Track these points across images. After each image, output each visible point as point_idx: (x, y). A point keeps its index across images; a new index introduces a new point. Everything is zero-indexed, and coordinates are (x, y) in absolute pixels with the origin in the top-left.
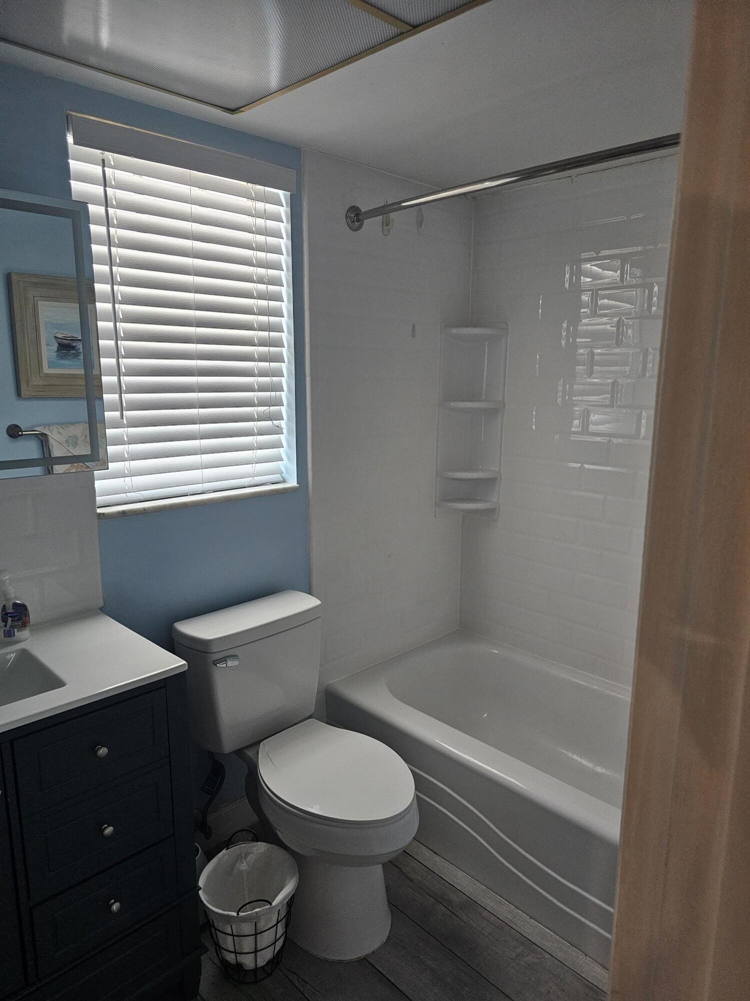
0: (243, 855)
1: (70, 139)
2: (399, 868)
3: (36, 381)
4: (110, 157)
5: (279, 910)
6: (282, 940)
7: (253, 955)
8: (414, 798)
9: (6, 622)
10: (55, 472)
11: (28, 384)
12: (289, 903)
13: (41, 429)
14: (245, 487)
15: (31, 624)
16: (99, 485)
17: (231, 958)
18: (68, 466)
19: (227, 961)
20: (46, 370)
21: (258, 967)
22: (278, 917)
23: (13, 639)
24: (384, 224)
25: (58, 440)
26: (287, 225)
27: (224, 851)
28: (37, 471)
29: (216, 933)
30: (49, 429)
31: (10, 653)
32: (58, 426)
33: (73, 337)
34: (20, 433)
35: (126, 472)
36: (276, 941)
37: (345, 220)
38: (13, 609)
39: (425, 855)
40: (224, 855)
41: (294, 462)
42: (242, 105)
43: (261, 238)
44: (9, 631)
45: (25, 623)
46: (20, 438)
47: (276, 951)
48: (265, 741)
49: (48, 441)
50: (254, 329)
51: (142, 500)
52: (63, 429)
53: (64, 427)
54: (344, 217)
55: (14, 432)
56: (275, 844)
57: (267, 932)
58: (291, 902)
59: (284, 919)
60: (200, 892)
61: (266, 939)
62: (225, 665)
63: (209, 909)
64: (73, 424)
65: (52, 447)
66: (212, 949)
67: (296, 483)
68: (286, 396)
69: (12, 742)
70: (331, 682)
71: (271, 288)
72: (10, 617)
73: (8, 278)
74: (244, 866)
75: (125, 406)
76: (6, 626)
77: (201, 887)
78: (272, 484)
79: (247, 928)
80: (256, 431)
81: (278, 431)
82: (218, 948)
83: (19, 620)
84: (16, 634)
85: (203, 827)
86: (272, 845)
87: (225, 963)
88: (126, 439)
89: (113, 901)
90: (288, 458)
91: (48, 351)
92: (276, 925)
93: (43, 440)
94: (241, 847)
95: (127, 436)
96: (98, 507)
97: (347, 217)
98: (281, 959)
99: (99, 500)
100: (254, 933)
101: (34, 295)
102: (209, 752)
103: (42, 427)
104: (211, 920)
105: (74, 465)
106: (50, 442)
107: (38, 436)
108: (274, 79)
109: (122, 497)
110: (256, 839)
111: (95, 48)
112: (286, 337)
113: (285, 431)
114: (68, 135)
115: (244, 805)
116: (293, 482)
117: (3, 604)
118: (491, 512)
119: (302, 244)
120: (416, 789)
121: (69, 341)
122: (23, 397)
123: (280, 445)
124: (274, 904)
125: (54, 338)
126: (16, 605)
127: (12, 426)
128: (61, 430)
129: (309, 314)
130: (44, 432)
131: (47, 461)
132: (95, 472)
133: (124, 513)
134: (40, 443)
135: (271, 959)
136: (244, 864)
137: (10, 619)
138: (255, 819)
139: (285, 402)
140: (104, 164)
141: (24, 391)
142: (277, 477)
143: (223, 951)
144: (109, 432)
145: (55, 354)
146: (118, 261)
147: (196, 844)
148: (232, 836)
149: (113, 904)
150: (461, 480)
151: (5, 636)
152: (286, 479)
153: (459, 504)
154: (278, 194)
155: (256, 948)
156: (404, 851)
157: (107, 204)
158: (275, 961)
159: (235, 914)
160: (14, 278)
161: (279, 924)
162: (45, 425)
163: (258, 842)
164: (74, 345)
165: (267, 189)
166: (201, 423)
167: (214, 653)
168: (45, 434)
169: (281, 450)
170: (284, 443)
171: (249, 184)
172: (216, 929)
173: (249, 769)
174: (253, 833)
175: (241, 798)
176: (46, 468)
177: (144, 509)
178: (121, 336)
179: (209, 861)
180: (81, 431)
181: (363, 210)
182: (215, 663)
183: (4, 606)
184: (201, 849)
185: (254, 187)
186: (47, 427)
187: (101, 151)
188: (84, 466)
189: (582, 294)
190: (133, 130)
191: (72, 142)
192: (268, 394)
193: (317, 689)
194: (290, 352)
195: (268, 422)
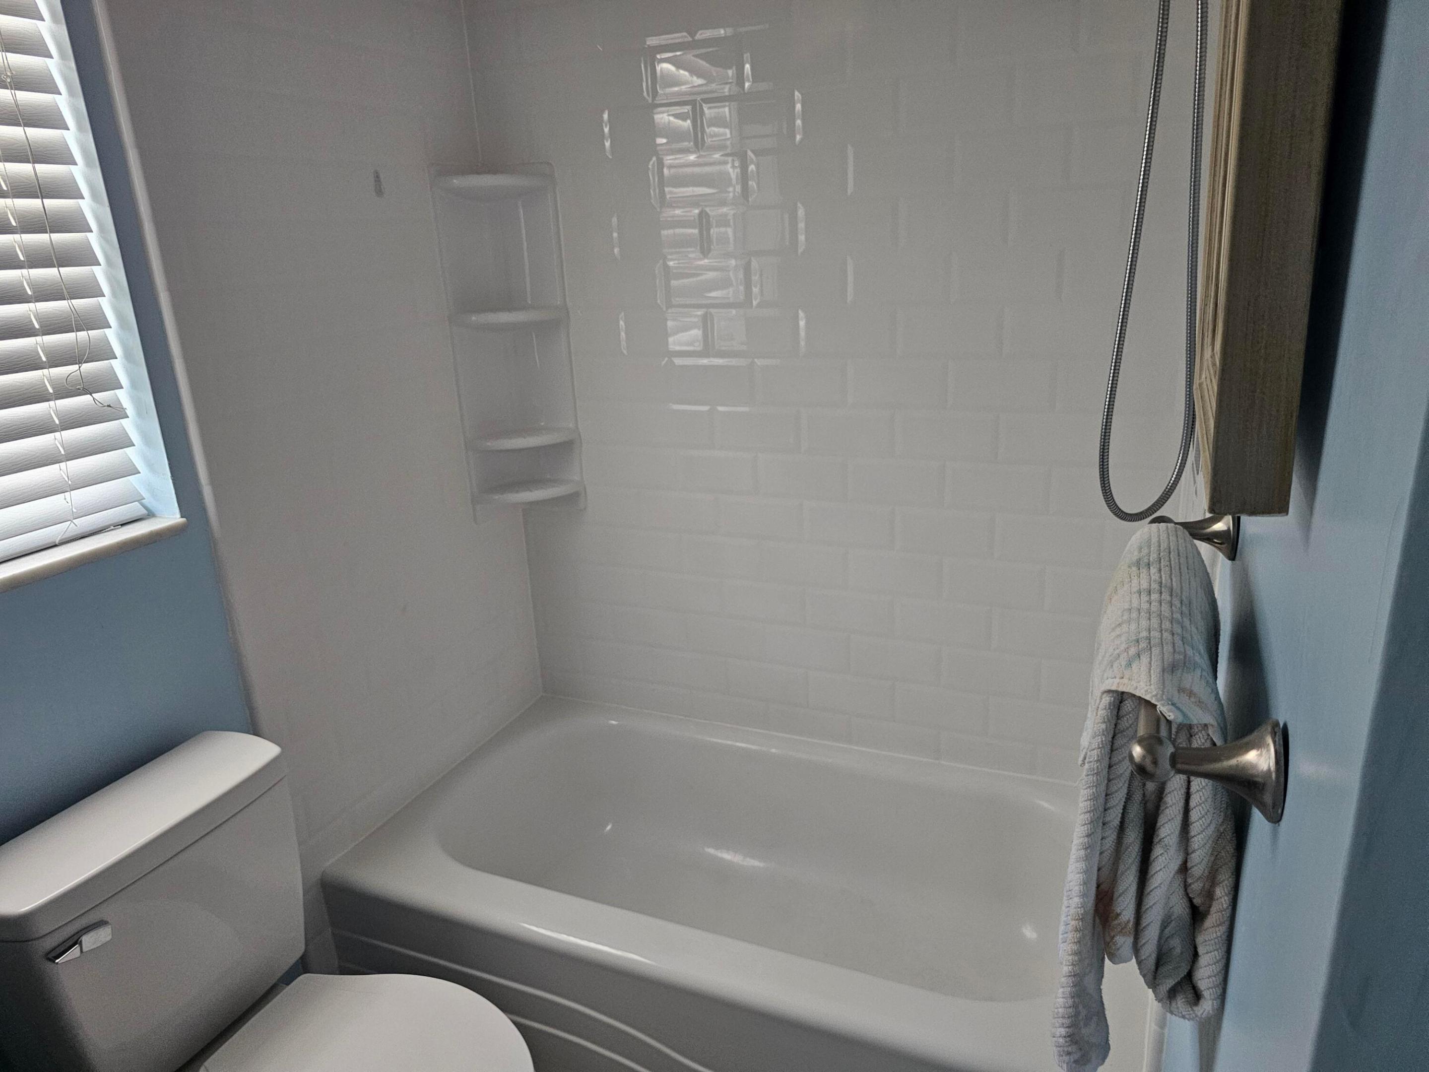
14: (55, 546)
41: (164, 474)
62: (76, 950)
67: (178, 516)
68: (118, 335)
70: (328, 864)
78: (122, 525)
80: (57, 422)
81: (113, 413)
90: (150, 465)
113: (129, 411)
116: (170, 516)
118: (572, 499)
123: (125, 442)
139: (117, 349)
142: (135, 509)
152: (153, 509)
153: (516, 495)
167: (41, 937)
169: (129, 451)
170: (134, 436)
182: (53, 955)
189: (655, 111)
192: (69, 337)
193: (304, 884)
194: (107, 240)
195: (85, 399)
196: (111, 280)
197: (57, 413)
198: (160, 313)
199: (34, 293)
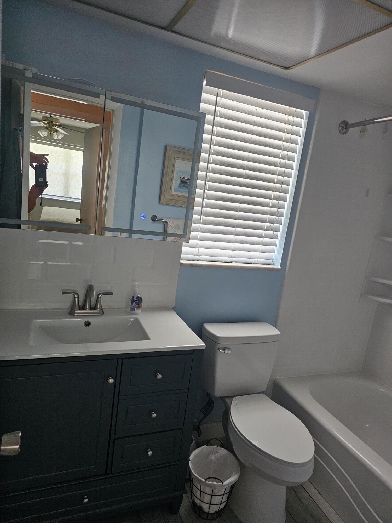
0: (214, 452)
1: (205, 83)
2: (296, 492)
3: (168, 197)
4: (221, 92)
5: (226, 488)
6: (225, 504)
7: (209, 505)
8: (313, 457)
9: (132, 304)
10: (167, 240)
11: (164, 197)
12: (232, 486)
13: (165, 219)
14: (252, 264)
15: (142, 307)
16: (184, 249)
17: (197, 502)
18: (173, 238)
19: (195, 503)
20: (173, 192)
21: (210, 512)
22: (225, 492)
23: (133, 312)
24: (362, 132)
25: (171, 226)
26: (304, 129)
27: (205, 446)
28: (160, 238)
29: (193, 486)
30: (169, 220)
31: (131, 318)
32: (173, 219)
33: (188, 178)
34: (156, 220)
35: (197, 245)
36: (221, 503)
37: (338, 128)
38: (137, 298)
39: (312, 491)
40: (205, 448)
41: (280, 255)
42: (292, 65)
43: (288, 136)
44: (133, 308)
45: (140, 306)
46: (156, 221)
47: (220, 508)
48: (236, 397)
49: (167, 225)
50: (274, 183)
51: (201, 260)
52: (175, 221)
53: (175, 220)
54: (338, 126)
55: (154, 219)
56: (230, 452)
57: (217, 497)
58: (233, 486)
59: (228, 494)
60: (190, 462)
61: (217, 500)
62: (224, 352)
63: (192, 472)
64: (179, 219)
65: (168, 229)
66: (189, 493)
67: (280, 266)
68: (284, 220)
69: (122, 359)
70: (277, 377)
71: (288, 162)
72: (135, 302)
73: (166, 147)
74: (213, 458)
75: (203, 213)
76: (132, 305)
77: (191, 459)
78: (267, 264)
79: (208, 490)
81: (276, 237)
82: (192, 494)
83: (138, 304)
84: (135, 310)
85: (198, 429)
86: (229, 452)
87: (194, 503)
88: (200, 230)
89: (149, 450)
90: (278, 252)
91: (176, 183)
92: (223, 495)
93: (165, 224)
94: (214, 447)
95: (201, 228)
96: (181, 260)
97: (339, 126)
98: (222, 514)
99: (183, 256)
100: (211, 494)
101: (175, 156)
102: (208, 393)
103: (166, 219)
104: (192, 478)
105: (176, 238)
106: (168, 226)
107: (164, 222)
108: (313, 50)
109: (193, 257)
110: (222, 446)
111: (225, 38)
112: (291, 189)
113: (279, 238)
114: (204, 81)
115: (220, 426)
116: (278, 266)
117: (133, 295)
119: (310, 140)
120: (315, 452)
121: (185, 180)
122: (161, 203)
123: (275, 245)
124: (224, 483)
125: (179, 178)
126: (138, 297)
127: (154, 216)
128: (174, 221)
129: (306, 178)
130: (166, 221)
131: (165, 234)
132: (183, 243)
133: (192, 265)
134: (164, 225)
135: (217, 511)
136: (213, 457)
137: (134, 303)
138: (224, 435)
139: (283, 223)
140: (217, 95)
141: (162, 201)
142: (270, 261)
143: (194, 496)
144: (193, 225)
145: (178, 185)
146: (214, 143)
147: (192, 436)
148: (211, 440)
149: (149, 451)
150: (381, 283)
151: (131, 310)
152: (275, 263)
153: (376, 298)
154: (303, 112)
155: (210, 502)
156: (301, 485)
157: (215, 114)
158: (219, 513)
159: (204, 480)
160: (168, 147)
161: (225, 495)
162: (167, 218)
163: (223, 448)
164: (187, 182)
165: (297, 110)
166: (237, 227)
167: (219, 344)
168: (167, 222)
169: (275, 247)
170: (278, 244)
171: (288, 107)
172: (193, 484)
173: (226, 408)
174: (221, 442)
175: (219, 422)
176: (164, 238)
177: (201, 265)
178: (208, 179)
179: (197, 448)
180: (182, 222)
181: (350, 123)
183: (133, 296)
184: (195, 440)
185: (290, 108)
186: (168, 219)
187: (217, 89)
188: (180, 240)
190: (235, 78)
191: (205, 84)
192: (274, 217)
193: (270, 379)
194: (291, 197)
195: (272, 232)
196: (288, 206)
197: (265, 233)
198: (295, 216)
199: (272, 205)
